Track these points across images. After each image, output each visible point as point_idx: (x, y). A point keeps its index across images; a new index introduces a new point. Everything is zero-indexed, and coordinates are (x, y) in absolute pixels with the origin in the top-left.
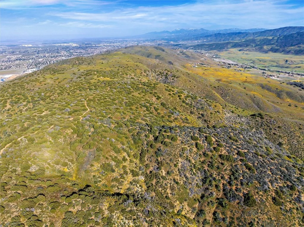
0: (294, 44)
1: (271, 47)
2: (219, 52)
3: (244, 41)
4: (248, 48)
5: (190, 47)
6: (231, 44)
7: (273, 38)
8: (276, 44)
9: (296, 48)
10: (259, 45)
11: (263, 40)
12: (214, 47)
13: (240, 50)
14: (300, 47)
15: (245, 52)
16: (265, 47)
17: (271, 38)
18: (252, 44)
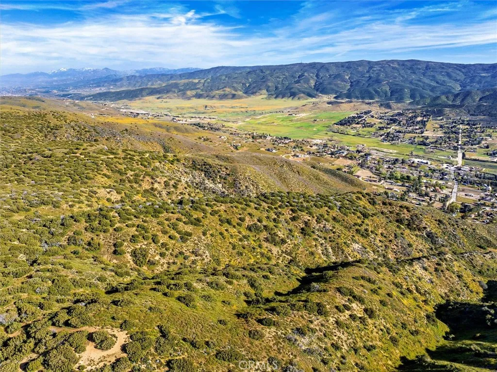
0: (220, 87)
1: (195, 93)
2: (129, 102)
3: (164, 86)
4: (168, 95)
5: (87, 97)
6: (147, 90)
7: (199, 81)
8: (202, 88)
9: (220, 92)
10: (182, 90)
11: (188, 84)
12: (123, 95)
13: (158, 98)
14: (225, 90)
15: (165, 100)
16: (189, 93)
17: (196, 81)
18: (173, 90)
